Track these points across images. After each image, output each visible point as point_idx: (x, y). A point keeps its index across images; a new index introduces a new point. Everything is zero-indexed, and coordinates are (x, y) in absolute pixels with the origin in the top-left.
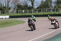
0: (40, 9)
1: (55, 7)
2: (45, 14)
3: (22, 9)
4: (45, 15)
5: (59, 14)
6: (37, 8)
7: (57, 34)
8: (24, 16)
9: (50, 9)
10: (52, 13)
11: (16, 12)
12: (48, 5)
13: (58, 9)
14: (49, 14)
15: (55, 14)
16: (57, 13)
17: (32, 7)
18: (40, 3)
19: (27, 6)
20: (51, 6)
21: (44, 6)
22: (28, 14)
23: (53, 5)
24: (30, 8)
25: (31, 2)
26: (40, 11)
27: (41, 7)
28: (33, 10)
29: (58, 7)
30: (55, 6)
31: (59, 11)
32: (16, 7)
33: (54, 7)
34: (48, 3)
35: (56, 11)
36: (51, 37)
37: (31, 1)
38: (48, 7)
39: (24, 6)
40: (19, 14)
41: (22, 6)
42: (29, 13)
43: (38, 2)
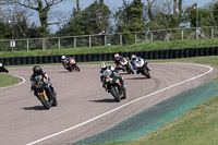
0: (68, 35)
1: (120, 29)
2: (86, 53)
3: (9, 37)
4: (88, 55)
5: (134, 53)
6: (58, 33)
7: (125, 118)
8: (16, 58)
9: (103, 37)
10: (109, 48)
12: (94, 22)
13: (131, 36)
14: (101, 52)
17: (42, 30)
18: (68, 17)
19: (23, 25)
20: (107, 25)
21: (81, 24)
22: (27, 53)
23: (113, 22)
24: (34, 34)
26: (68, 42)
27: (72, 30)
28: (44, 41)
29: (131, 30)
30: (119, 27)
31: (132, 42)
33: (115, 28)
34: (95, 17)
35: (124, 43)
36: (107, 128)
37: (37, 9)
38: (96, 29)
39: (16, 26)
41: (8, 25)
42: (31, 49)
43: (61, 14)
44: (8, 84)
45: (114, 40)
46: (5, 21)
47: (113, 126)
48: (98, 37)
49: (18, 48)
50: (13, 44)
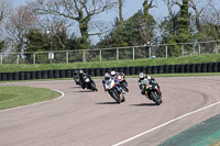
0: (110, 46)
1: (165, 40)
2: (129, 66)
3: (47, 48)
4: (131, 68)
5: (180, 66)
6: (100, 45)
8: (54, 71)
9: (147, 48)
10: (154, 60)
11: (23, 57)
12: (138, 33)
13: (177, 47)
14: (145, 65)
15: (165, 66)
16: (173, 61)
17: (82, 42)
18: (110, 28)
19: (62, 36)
20: (152, 35)
21: (124, 35)
22: (66, 66)
23: (158, 33)
24: (74, 45)
25: (77, 23)
26: (110, 54)
27: (114, 41)
28: (84, 52)
29: (177, 41)
30: (165, 38)
31: (178, 53)
32: (25, 40)
33: (160, 39)
34: (139, 27)
35: (170, 55)
37: (77, 19)
38: (140, 40)
39: (54, 37)
40: (36, 67)
41: (46, 35)
42: (71, 61)
43: (102, 24)
44: (46, 99)
45: (159, 53)
46: (43, 32)
50: (51, 56)
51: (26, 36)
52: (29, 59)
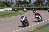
2: (39, 8)
3: (22, 4)
4: (40, 9)
9: (43, 4)
11: (17, 6)
12: (41, 1)
15: (47, 8)
20: (44, 2)
21: (39, 2)
23: (46, 1)
24: (28, 3)
27: (36, 3)
28: (30, 5)
30: (47, 3)
32: (18, 2)
35: (48, 6)
42: (27, 7)
45: (46, 5)
46: (21, 1)
47: (45, 24)
48: (42, 5)
49: (24, 6)
50: (23, 6)
51: (18, 1)
52: (18, 6)
